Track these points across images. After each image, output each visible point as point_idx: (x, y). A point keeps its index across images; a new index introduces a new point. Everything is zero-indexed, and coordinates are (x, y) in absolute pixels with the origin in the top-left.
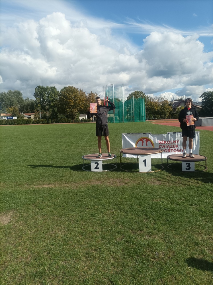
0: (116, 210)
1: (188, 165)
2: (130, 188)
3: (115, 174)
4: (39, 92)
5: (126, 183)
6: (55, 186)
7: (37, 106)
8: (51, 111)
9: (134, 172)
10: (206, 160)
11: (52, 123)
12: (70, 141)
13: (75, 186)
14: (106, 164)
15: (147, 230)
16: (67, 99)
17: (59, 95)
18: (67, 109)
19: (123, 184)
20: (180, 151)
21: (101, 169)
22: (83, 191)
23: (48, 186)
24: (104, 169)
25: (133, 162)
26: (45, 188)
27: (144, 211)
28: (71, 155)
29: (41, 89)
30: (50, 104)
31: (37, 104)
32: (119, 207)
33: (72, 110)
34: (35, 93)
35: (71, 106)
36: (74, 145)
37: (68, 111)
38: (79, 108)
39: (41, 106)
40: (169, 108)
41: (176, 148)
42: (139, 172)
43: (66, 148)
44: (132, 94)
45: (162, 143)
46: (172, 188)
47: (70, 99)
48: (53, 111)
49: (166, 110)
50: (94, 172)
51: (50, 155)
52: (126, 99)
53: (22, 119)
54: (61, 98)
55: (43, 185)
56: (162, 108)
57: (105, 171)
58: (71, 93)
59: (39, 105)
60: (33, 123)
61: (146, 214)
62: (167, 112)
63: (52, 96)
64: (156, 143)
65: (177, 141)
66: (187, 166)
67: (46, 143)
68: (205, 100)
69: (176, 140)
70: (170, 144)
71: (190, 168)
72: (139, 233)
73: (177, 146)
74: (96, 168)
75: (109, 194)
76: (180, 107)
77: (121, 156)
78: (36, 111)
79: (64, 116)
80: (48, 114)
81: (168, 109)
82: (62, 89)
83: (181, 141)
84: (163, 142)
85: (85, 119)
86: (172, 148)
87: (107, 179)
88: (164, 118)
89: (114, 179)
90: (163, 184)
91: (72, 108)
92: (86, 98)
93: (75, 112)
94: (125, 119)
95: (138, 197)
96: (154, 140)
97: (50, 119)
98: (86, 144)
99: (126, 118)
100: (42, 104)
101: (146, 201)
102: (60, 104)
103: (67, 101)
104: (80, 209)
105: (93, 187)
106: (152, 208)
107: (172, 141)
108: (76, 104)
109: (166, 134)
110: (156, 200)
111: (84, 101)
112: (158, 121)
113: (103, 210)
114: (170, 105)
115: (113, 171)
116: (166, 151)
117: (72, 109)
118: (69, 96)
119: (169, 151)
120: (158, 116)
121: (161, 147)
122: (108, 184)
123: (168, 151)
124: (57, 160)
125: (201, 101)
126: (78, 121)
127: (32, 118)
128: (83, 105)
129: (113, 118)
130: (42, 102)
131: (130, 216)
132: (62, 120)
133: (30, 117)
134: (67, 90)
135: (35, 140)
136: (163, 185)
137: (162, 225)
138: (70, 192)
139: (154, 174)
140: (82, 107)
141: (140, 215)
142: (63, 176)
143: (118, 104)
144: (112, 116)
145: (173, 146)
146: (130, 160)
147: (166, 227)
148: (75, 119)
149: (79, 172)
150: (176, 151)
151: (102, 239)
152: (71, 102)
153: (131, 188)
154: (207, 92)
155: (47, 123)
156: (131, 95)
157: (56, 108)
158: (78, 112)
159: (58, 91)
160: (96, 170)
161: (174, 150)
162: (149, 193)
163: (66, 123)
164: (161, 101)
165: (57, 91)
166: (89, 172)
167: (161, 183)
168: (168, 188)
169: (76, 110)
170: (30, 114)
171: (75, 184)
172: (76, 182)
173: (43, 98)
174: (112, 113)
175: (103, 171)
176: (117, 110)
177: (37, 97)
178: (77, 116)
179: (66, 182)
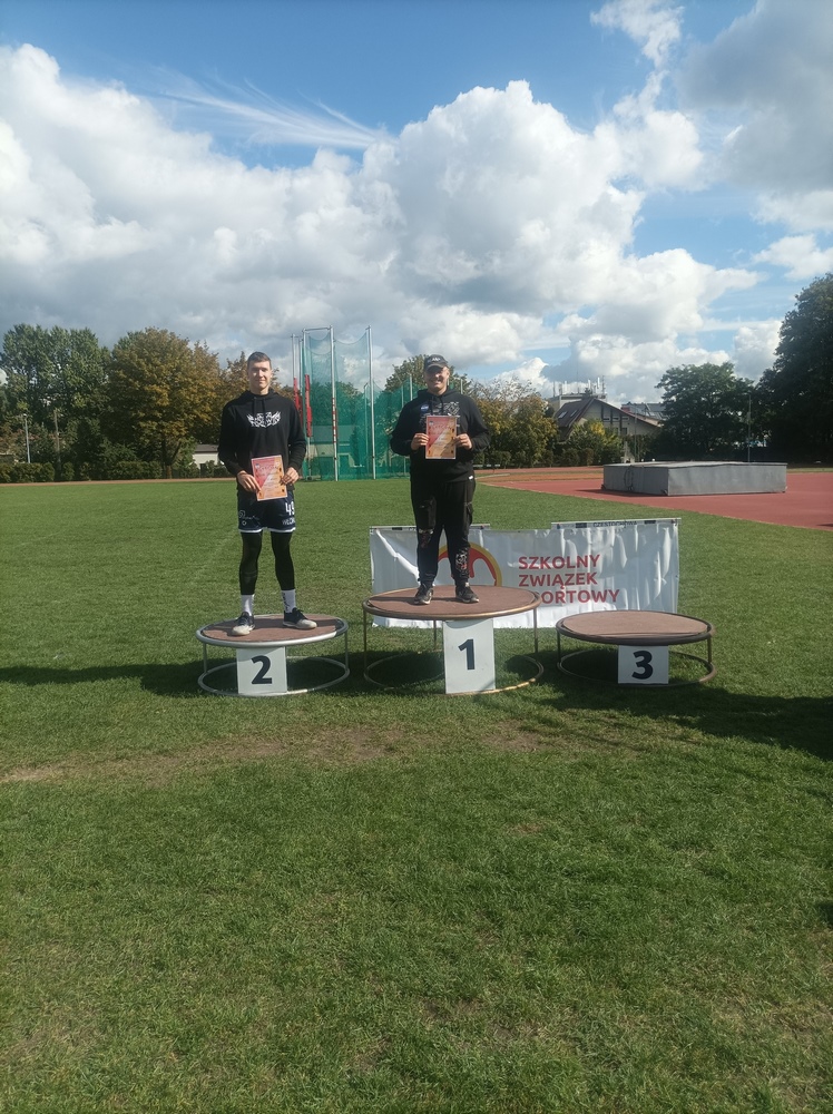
1: (641, 659)
2: (407, 772)
3: (341, 706)
4: (23, 350)
5: (391, 749)
6: (66, 777)
7: (12, 406)
8: (72, 431)
9: (422, 694)
10: (708, 638)
11: (78, 478)
12: (148, 557)
13: (159, 773)
14: (302, 657)
15: (495, 992)
16: (141, 380)
17: (110, 366)
18: (143, 424)
19: (379, 753)
20: (604, 600)
21: (279, 686)
22: (194, 798)
23: (31, 776)
24: (292, 684)
25: (416, 648)
27: (474, 888)
29: (31, 338)
30: (69, 401)
31: (13, 402)
32: (362, 874)
33: (163, 427)
35: (160, 409)
36: (166, 573)
37: (147, 432)
38: (191, 417)
39: (32, 410)
40: (543, 426)
41: (588, 587)
42: (442, 691)
43: (132, 588)
44: (406, 367)
45: (531, 567)
46: (586, 765)
47: (153, 382)
48: (84, 429)
49: (534, 434)
50: (250, 697)
52: (384, 388)
54: (114, 378)
56: (518, 424)
57: (297, 692)
58: (158, 357)
59: (22, 405)
61: (487, 906)
62: (540, 439)
63: (76, 367)
64: (510, 564)
65: (591, 556)
66: (639, 664)
68: (674, 398)
69: (588, 553)
70: (565, 570)
71: (649, 672)
72: (459, 1012)
73: (591, 578)
74: (259, 680)
75: (318, 808)
76: (582, 421)
77: (366, 624)
78: (7, 427)
79: (132, 453)
80: (60, 443)
81: (541, 428)
82: (122, 342)
83: (605, 559)
84: (538, 563)
85: (215, 464)
86: (570, 588)
87: (306, 729)
88: (527, 465)
89: (339, 728)
90: (548, 744)
91: (163, 419)
92: (221, 378)
93: (178, 433)
94: (377, 464)
95: (443, 817)
97: (69, 464)
99: (381, 462)
100: (36, 398)
101: (484, 837)
102: (112, 403)
103: (142, 389)
104: (179, 895)
105: (245, 773)
106: (510, 873)
107: (574, 560)
108: (180, 401)
110: (526, 829)
111: (212, 391)
112: (505, 473)
113: (287, 894)
114: (549, 413)
115: (331, 691)
116: (548, 597)
117: (164, 424)
118: (150, 371)
119: (561, 598)
120: (504, 456)
121: (528, 581)
122: (312, 753)
123: (557, 599)
124: (86, 643)
125: (662, 401)
126: (187, 472)
128: (208, 409)
129: (331, 459)
130: (37, 390)
131: (414, 920)
132: (119, 468)
134: (141, 344)
136: (546, 754)
137: (563, 958)
138: (132, 802)
139: (508, 701)
140: (204, 416)
141: (461, 914)
142: (107, 724)
143: (352, 407)
144: (327, 454)
145: (574, 579)
146: (402, 639)
147: (580, 972)
148: (176, 465)
149: (184, 701)
150: (588, 598)
151: (281, 1069)
152: (159, 395)
153: (414, 770)
154: (682, 368)
155: (58, 479)
156: (402, 373)
157: (95, 417)
158: (187, 436)
159: (105, 349)
160: (261, 690)
161: (580, 593)
162: (493, 796)
163: (139, 478)
164: (516, 399)
166: (228, 700)
167: (540, 743)
168: (571, 766)
169: (178, 429)
171: (161, 758)
172: (167, 751)
173: (42, 374)
174: (327, 443)
175: (289, 693)
176: (348, 430)
177: (15, 371)
178: (186, 453)
179: (122, 752)
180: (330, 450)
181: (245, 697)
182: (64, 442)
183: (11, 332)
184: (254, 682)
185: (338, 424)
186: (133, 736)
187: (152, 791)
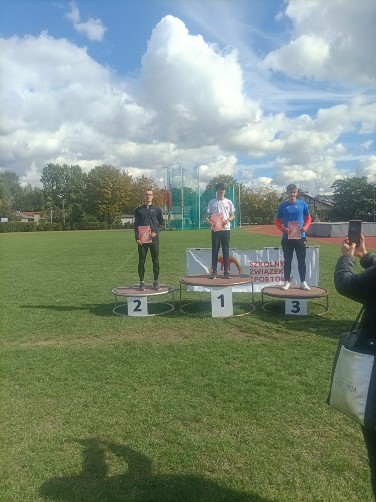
0: (160, 385)
1: (295, 304)
2: (190, 345)
3: (171, 321)
4: (51, 174)
5: (186, 337)
6: (58, 344)
7: (46, 199)
8: (70, 209)
9: (202, 317)
10: (327, 296)
11: (72, 229)
13: (94, 344)
14: (155, 302)
15: (208, 419)
16: (100, 187)
17: (86, 181)
18: (100, 206)
19: (181, 339)
21: (144, 313)
23: (45, 343)
24: (149, 313)
25: (203, 299)
26: (39, 346)
28: (97, 286)
29: (54, 169)
30: (69, 196)
31: (46, 196)
33: (108, 207)
34: (42, 177)
35: (107, 199)
36: (105, 268)
37: (102, 209)
38: (121, 203)
39: (53, 200)
41: (279, 276)
42: (211, 316)
44: (215, 180)
45: (255, 266)
46: (263, 345)
47: (105, 188)
48: (75, 208)
49: (273, 209)
50: (133, 317)
51: (59, 286)
53: (18, 221)
54: (89, 186)
55: (36, 341)
56: (266, 205)
57: (151, 315)
58: (107, 177)
59: (50, 198)
60: (38, 229)
61: (211, 392)
63: (73, 182)
64: (246, 265)
66: (294, 307)
67: (54, 264)
68: (339, 193)
69: (280, 261)
70: (270, 268)
71: (298, 310)
72: (193, 425)
74: (136, 310)
75: (153, 357)
78: (43, 207)
79: (95, 218)
80: (65, 214)
84: (258, 265)
85: (131, 223)
86: (272, 276)
87: (153, 329)
88: (269, 223)
89: (166, 329)
90: (250, 337)
91: (109, 204)
92: (134, 186)
93: (115, 210)
95: (201, 361)
96: (241, 261)
97: (69, 223)
98: (127, 267)
100: (55, 195)
101: (216, 368)
102: (88, 197)
103: (100, 191)
105: (127, 344)
107: (273, 263)
108: (116, 196)
109: (262, 251)
110: (233, 367)
111: (130, 191)
112: (259, 227)
114: (280, 200)
115: (165, 315)
116: (262, 279)
117: (109, 206)
118: (104, 183)
119: (268, 280)
120: (259, 219)
121: (253, 272)
122: (154, 338)
127: (35, 220)
128: (129, 199)
129: (181, 221)
130: (56, 192)
132: (90, 225)
133: (33, 219)
134: (100, 172)
135: (35, 260)
136: (249, 340)
138: (82, 353)
139: (237, 320)
140: (126, 203)
142: (75, 325)
143: (191, 197)
144: (179, 219)
145: (273, 272)
146: (199, 296)
148: (114, 223)
149: (106, 318)
150: (280, 280)
152: (107, 194)
153: (193, 345)
154: (343, 179)
155: (64, 229)
157: (80, 203)
158: (119, 211)
160: (137, 314)
161: (276, 277)
162: (223, 355)
163: (98, 229)
164: (265, 194)
165: (83, 173)
166: (123, 318)
167: (248, 336)
168: (257, 345)
169: (115, 208)
170: (32, 213)
171: (95, 338)
172: (97, 336)
173: (58, 184)
174: (179, 214)
175: (148, 315)
176: (189, 208)
177: (47, 184)
178: (118, 218)
179: (79, 336)
180: (181, 217)
181: (130, 317)
182: (67, 214)
183: (46, 167)
184: (134, 311)
185: (184, 205)
186: (85, 330)
187: (90, 349)
